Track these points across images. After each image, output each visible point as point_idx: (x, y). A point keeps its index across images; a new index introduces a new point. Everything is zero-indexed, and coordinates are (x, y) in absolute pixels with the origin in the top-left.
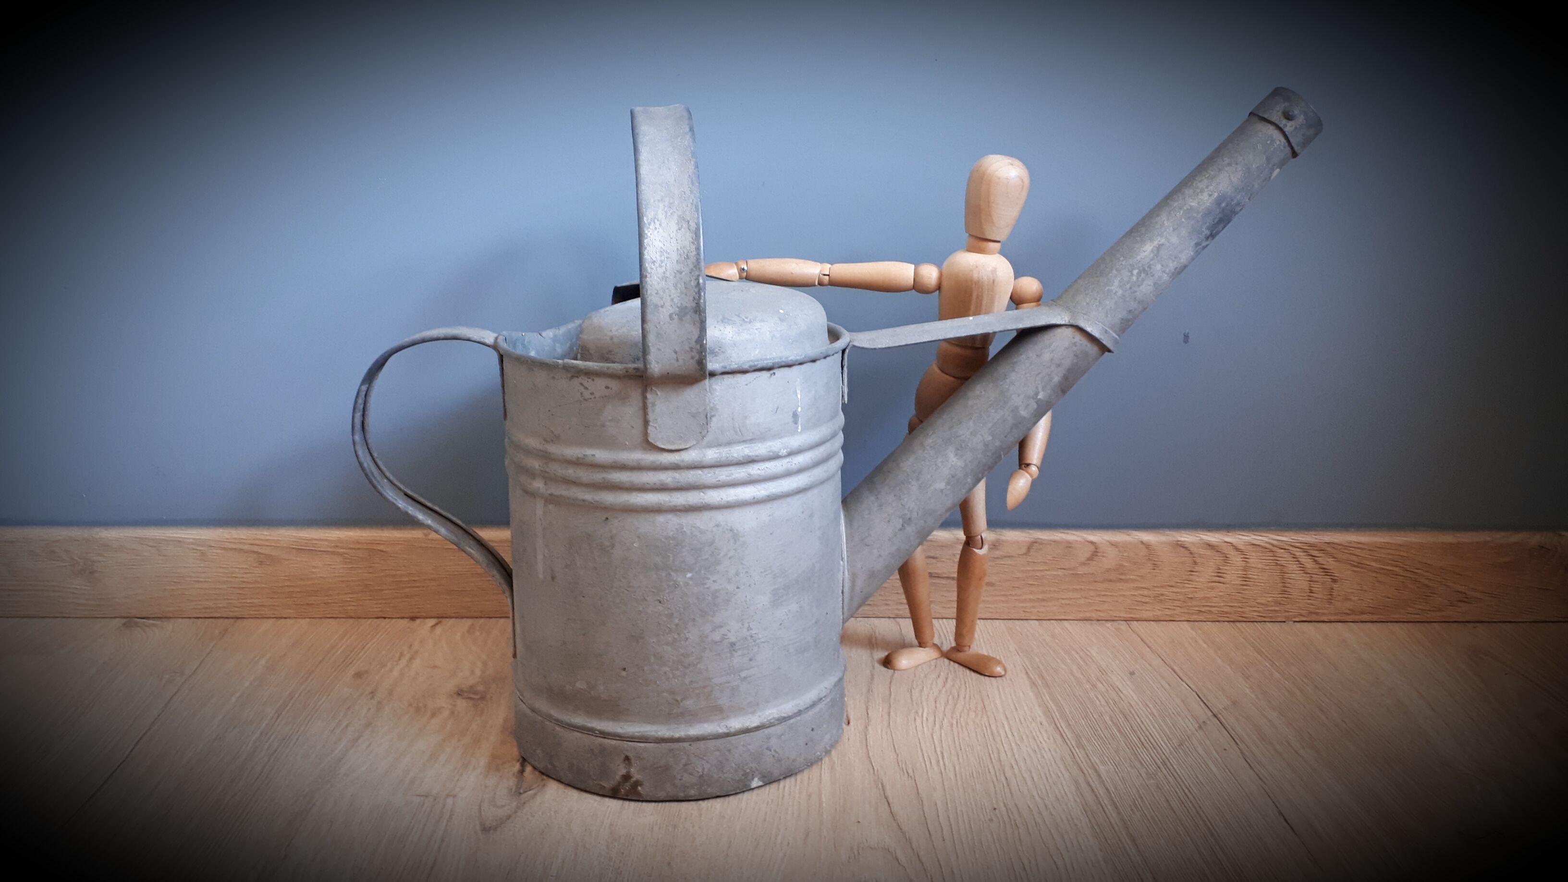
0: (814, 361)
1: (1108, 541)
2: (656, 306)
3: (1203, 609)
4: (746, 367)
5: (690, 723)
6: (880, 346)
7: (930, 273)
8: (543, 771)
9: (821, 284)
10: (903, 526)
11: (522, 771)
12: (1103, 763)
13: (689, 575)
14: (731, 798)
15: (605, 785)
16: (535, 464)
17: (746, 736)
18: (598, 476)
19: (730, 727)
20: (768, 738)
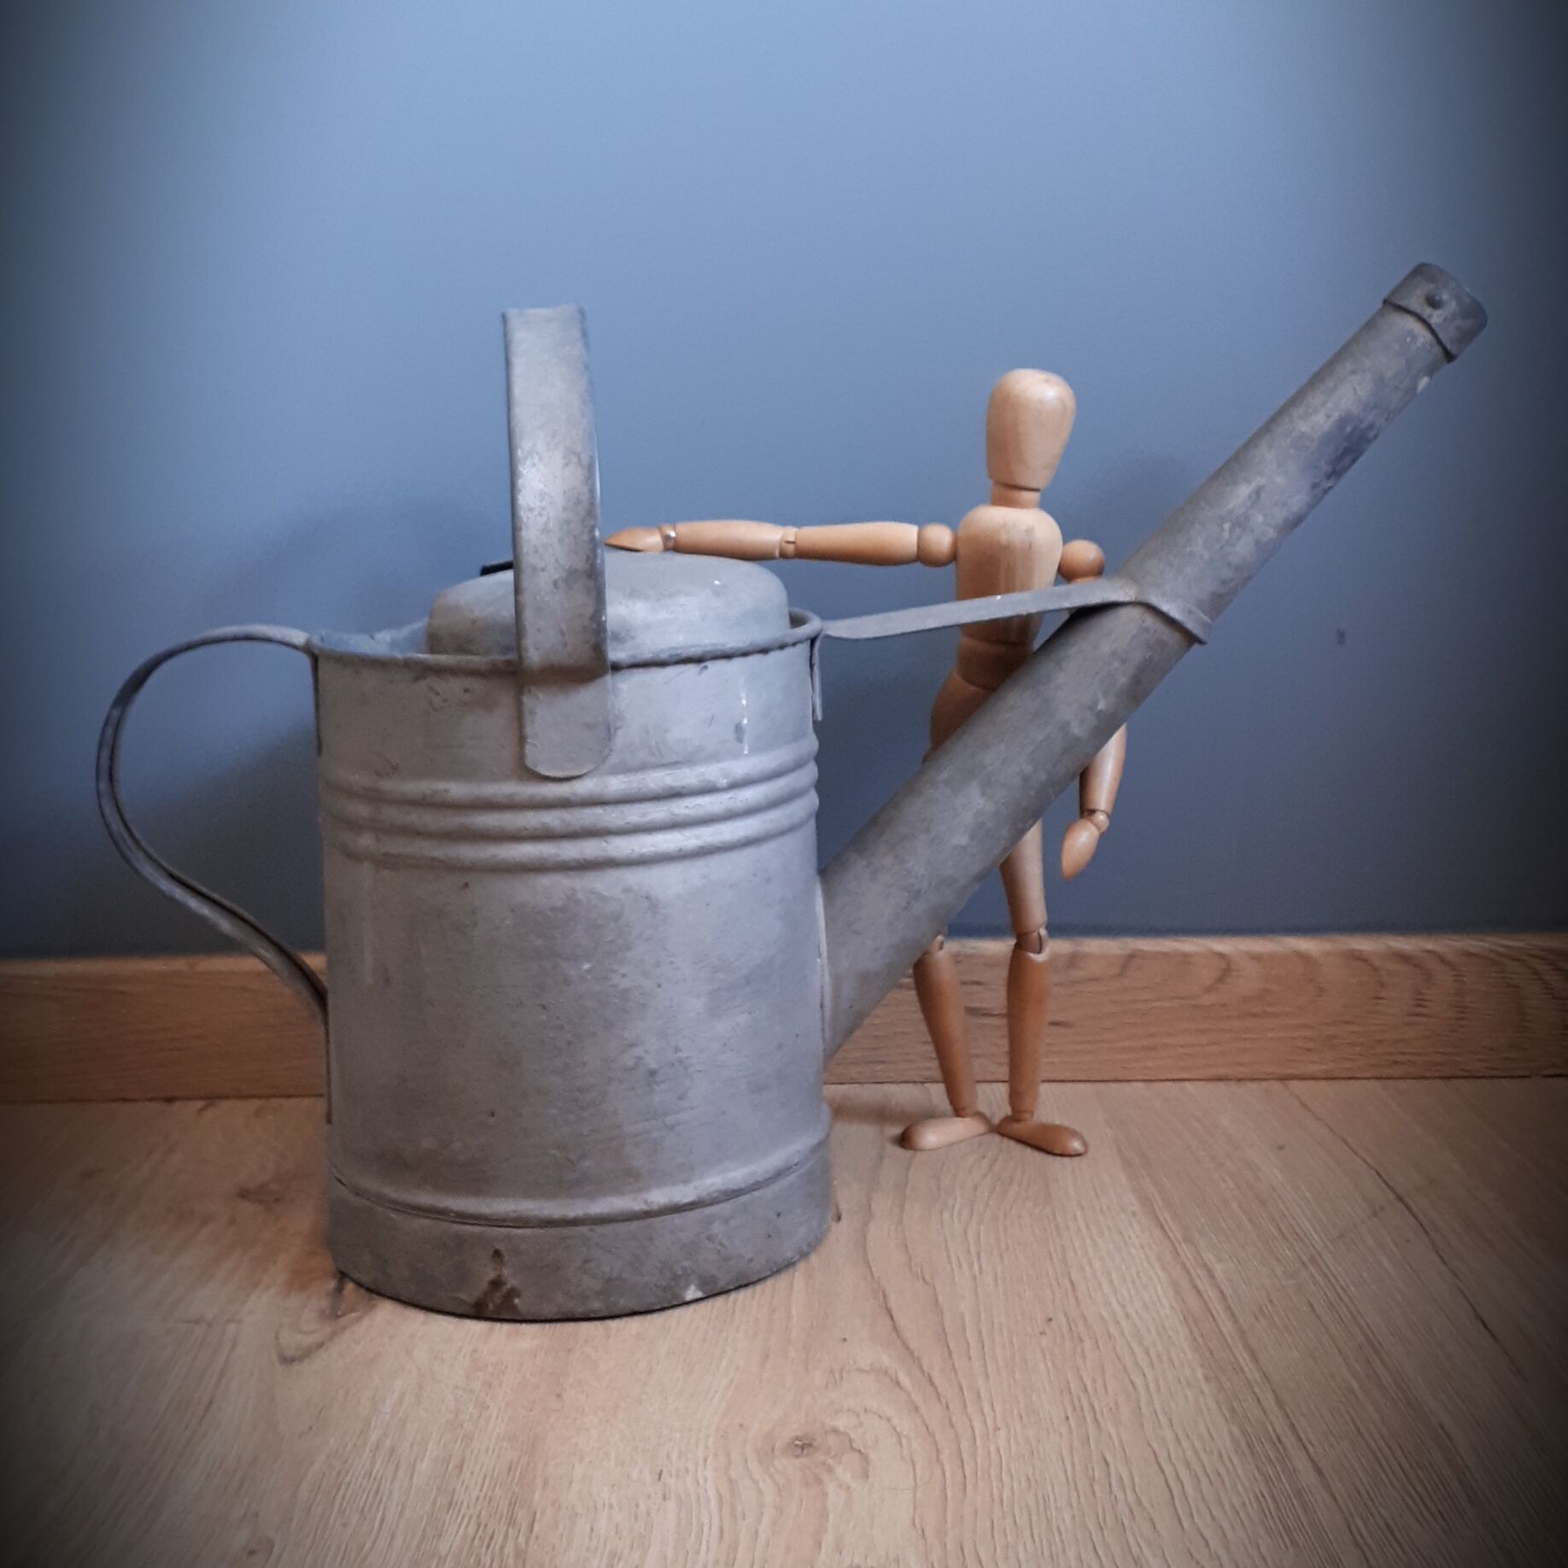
0: (764, 651)
1: (1246, 952)
2: (535, 569)
3: (1400, 1058)
4: (664, 656)
5: (591, 1197)
6: (865, 636)
7: (941, 537)
8: (372, 1287)
9: (783, 555)
10: (909, 903)
11: (339, 1290)
12: (1220, 1260)
13: (586, 966)
14: (655, 1316)
15: (463, 1296)
16: (362, 810)
17: (677, 1219)
18: (453, 821)
19: (652, 1203)
20: (710, 1221)
